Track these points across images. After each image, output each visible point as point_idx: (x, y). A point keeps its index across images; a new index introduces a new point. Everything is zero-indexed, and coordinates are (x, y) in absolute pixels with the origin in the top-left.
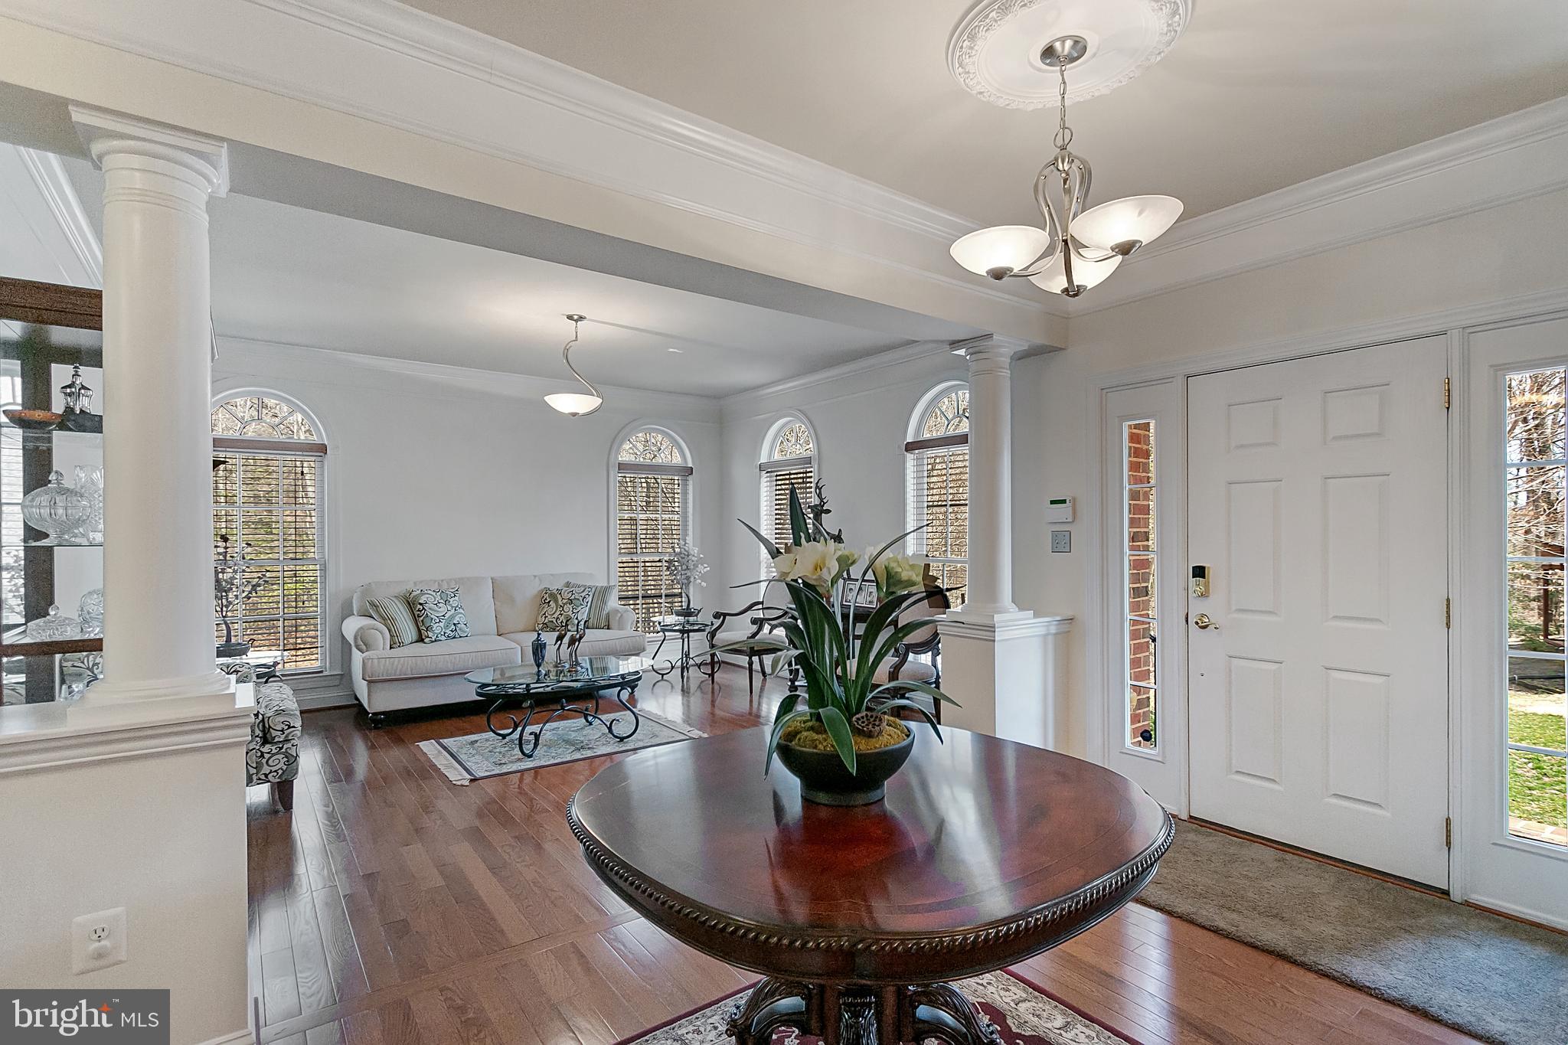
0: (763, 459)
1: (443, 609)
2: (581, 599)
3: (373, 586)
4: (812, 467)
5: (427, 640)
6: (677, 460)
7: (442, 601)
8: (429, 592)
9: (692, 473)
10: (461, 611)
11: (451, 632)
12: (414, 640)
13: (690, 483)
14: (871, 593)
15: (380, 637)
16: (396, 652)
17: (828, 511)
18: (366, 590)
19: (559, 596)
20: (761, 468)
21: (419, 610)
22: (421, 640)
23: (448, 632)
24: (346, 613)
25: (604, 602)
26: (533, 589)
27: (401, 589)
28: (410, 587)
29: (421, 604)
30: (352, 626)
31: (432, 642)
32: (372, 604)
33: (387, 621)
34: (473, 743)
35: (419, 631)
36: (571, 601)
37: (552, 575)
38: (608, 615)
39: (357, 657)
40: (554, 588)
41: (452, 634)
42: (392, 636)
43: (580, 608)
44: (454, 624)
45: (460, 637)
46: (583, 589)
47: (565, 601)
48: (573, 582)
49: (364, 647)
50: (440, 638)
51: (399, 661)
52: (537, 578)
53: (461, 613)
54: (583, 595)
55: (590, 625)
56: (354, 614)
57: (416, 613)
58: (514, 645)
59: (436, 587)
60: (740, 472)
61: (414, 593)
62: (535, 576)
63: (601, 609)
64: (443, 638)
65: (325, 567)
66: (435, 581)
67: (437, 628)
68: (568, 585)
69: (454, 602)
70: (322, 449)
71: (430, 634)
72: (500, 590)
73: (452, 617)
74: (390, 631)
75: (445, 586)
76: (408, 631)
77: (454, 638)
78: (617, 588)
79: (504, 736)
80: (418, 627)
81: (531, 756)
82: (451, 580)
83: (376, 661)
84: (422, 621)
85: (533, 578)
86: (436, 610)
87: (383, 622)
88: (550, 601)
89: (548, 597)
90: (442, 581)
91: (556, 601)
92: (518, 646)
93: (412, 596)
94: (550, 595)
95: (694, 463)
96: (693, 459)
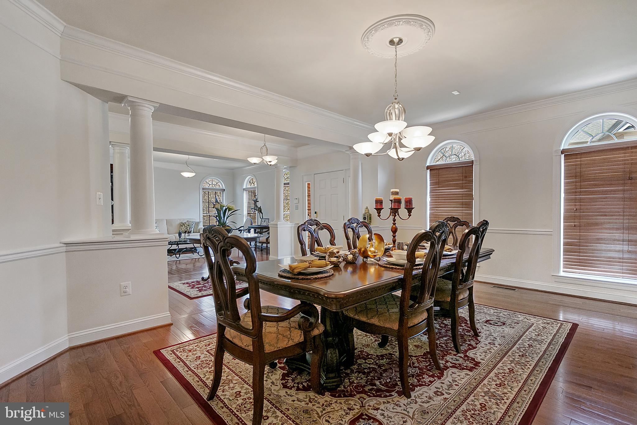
0: (244, 187)
6: (221, 187)
9: (225, 191)
10: (158, 227)
13: (224, 193)
20: (244, 190)
25: (198, 226)
26: (179, 222)
36: (189, 226)
37: (183, 219)
38: (199, 229)
40: (184, 222)
43: (191, 227)
46: (192, 222)
47: (187, 225)
48: (189, 221)
54: (192, 224)
55: (194, 232)
60: (239, 191)
62: (178, 219)
63: (197, 228)
68: (188, 221)
69: (156, 225)
72: (168, 222)
78: (202, 222)
89: (182, 225)
91: (184, 225)
94: (183, 224)
95: (225, 188)
96: (225, 187)
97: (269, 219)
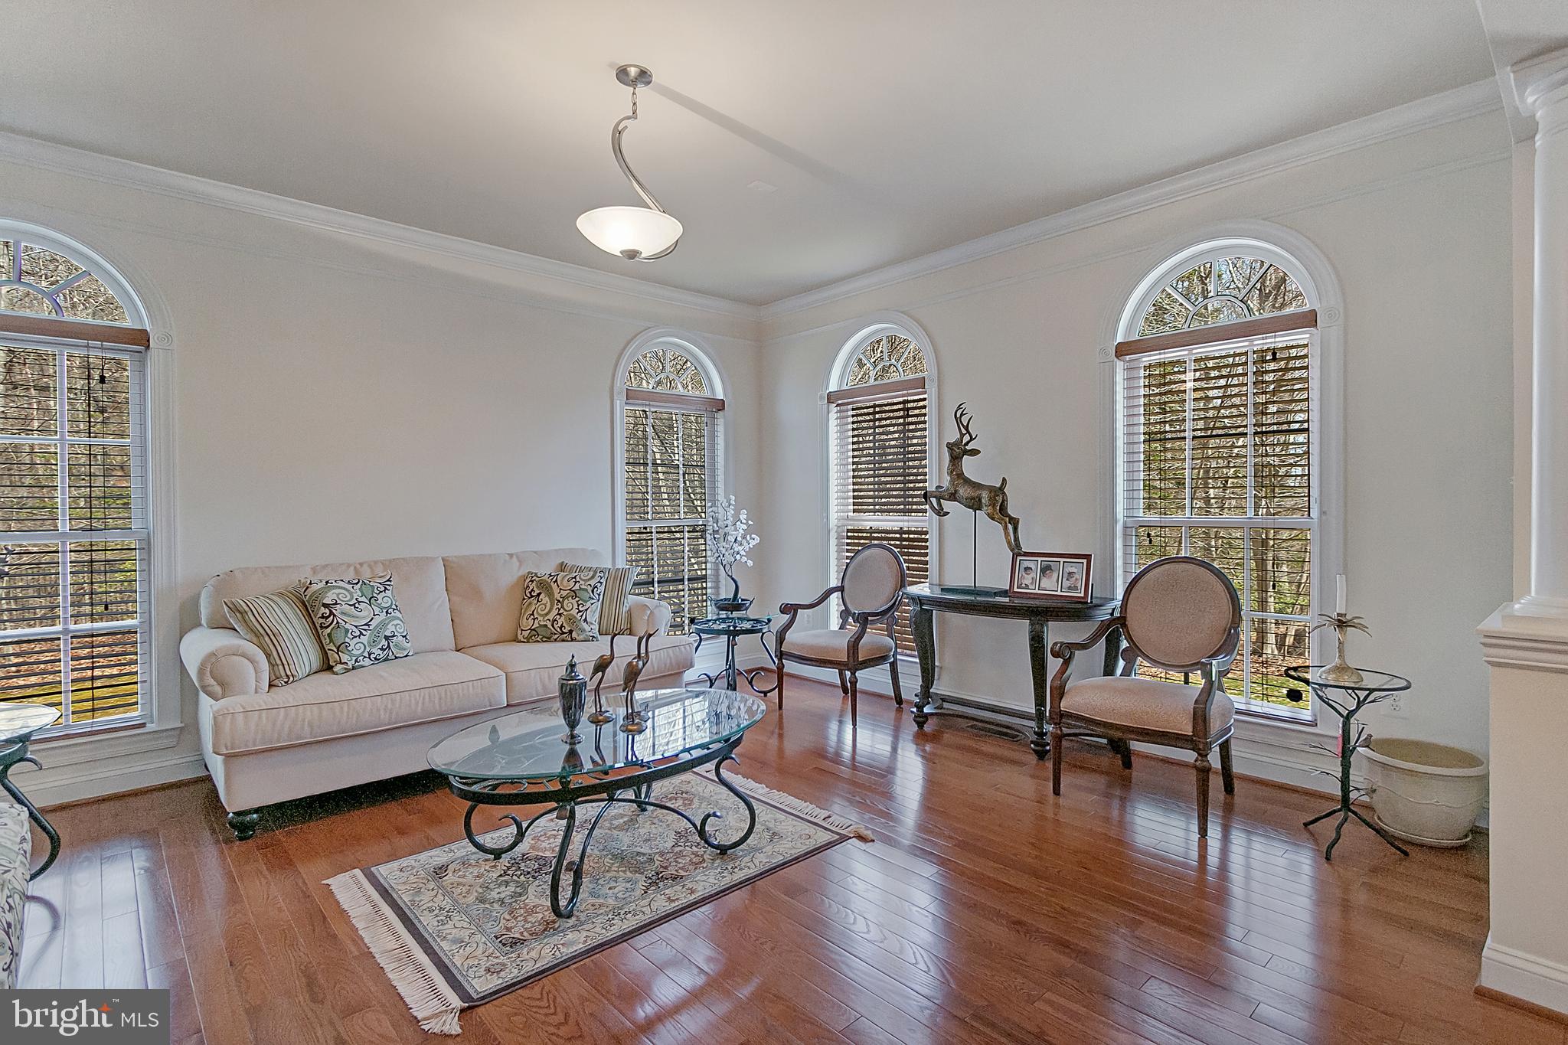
0: (832, 388)
1: (366, 612)
2: (590, 589)
3: (237, 573)
4: (925, 393)
5: (338, 668)
7: (363, 599)
8: (341, 584)
9: (722, 408)
10: (398, 614)
11: (380, 652)
12: (315, 667)
13: (720, 429)
14: (1070, 573)
15: (252, 670)
16: (284, 695)
17: (974, 452)
18: (225, 582)
19: (554, 586)
20: (831, 398)
21: (323, 617)
22: (327, 667)
23: (376, 651)
24: (188, 621)
26: (511, 574)
27: (290, 580)
28: (306, 575)
29: (325, 606)
30: (197, 647)
31: (348, 670)
32: (235, 609)
33: (265, 638)
34: (440, 871)
35: (324, 653)
36: (574, 594)
37: (535, 552)
38: (629, 612)
39: (206, 704)
40: (545, 570)
41: (382, 655)
42: (272, 665)
43: (589, 604)
44: (387, 638)
45: (396, 658)
46: (591, 573)
47: (564, 593)
48: (570, 562)
49: (218, 689)
50: (361, 663)
51: (286, 716)
52: (515, 559)
53: (398, 618)
54: (593, 582)
56: (201, 625)
57: (318, 621)
58: (494, 671)
59: (350, 575)
61: (314, 588)
62: (511, 555)
63: (620, 604)
64: (367, 662)
65: (149, 543)
66: (349, 566)
67: (357, 647)
68: (562, 567)
69: (384, 600)
70: (141, 339)
71: (345, 658)
72: (455, 575)
73: (383, 625)
74: (268, 656)
75: (366, 574)
76: (303, 653)
77: (386, 660)
79: (497, 854)
80: (322, 647)
81: (570, 916)
82: (376, 562)
83: (240, 718)
84: (329, 635)
85: (508, 557)
86: (352, 615)
87: (255, 639)
88: (539, 595)
89: (536, 588)
90: (361, 564)
91: (550, 594)
92: (501, 672)
93: (309, 593)
94: (542, 584)
95: (725, 394)
96: (724, 389)
97: (1088, 557)
